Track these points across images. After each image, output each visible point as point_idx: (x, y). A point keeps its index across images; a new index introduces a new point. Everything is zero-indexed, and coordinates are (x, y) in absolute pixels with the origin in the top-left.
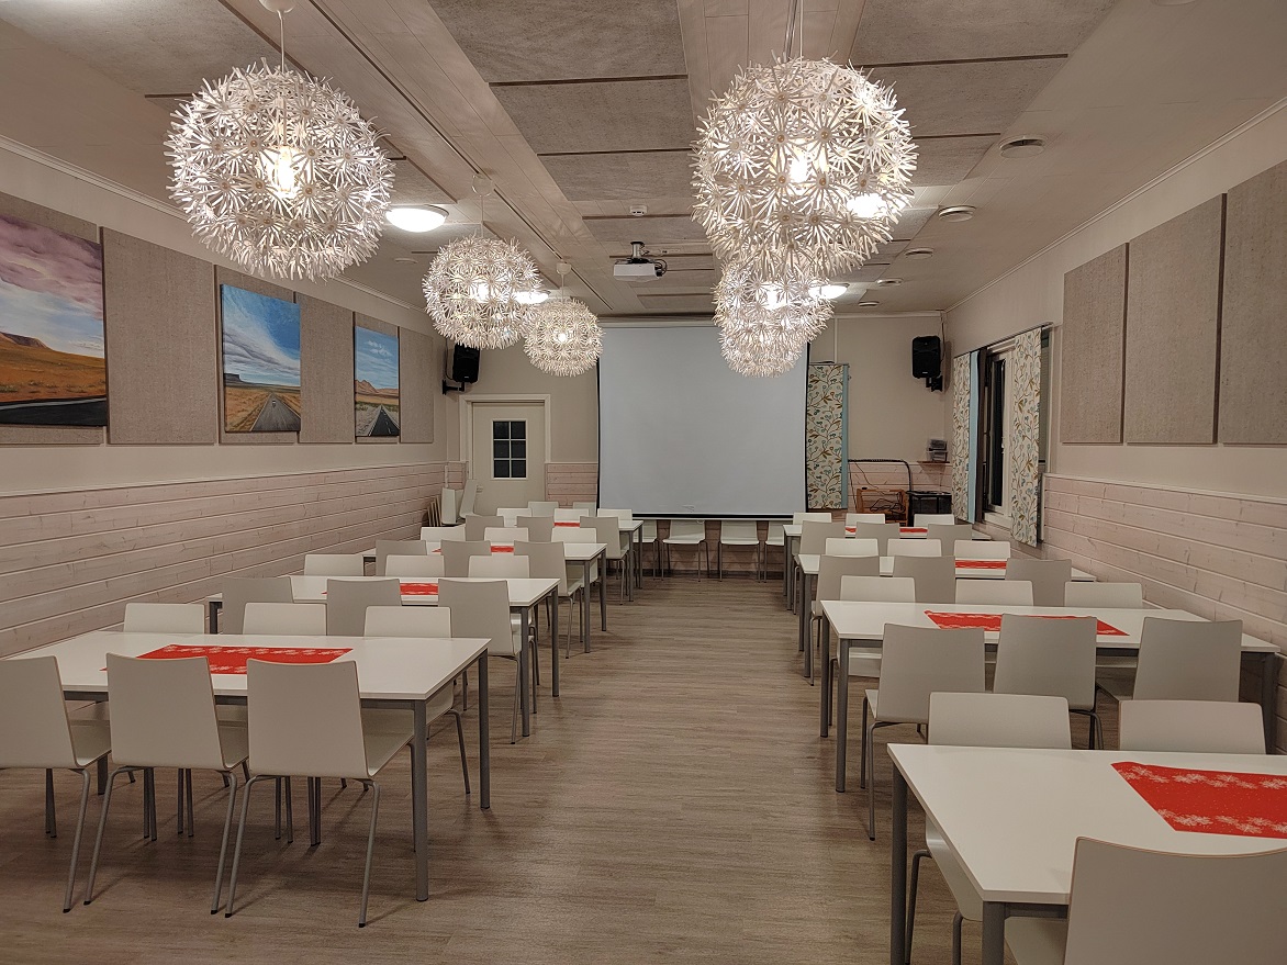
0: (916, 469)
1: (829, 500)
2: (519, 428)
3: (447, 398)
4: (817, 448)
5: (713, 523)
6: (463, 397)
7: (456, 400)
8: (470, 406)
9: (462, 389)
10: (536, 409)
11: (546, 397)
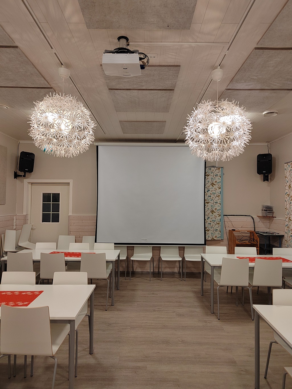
0: (257, 220)
1: (215, 235)
2: (56, 197)
3: (18, 181)
4: (208, 209)
5: (156, 247)
6: (26, 181)
7: (23, 182)
8: (30, 185)
9: (24, 176)
10: (65, 187)
11: (71, 181)
